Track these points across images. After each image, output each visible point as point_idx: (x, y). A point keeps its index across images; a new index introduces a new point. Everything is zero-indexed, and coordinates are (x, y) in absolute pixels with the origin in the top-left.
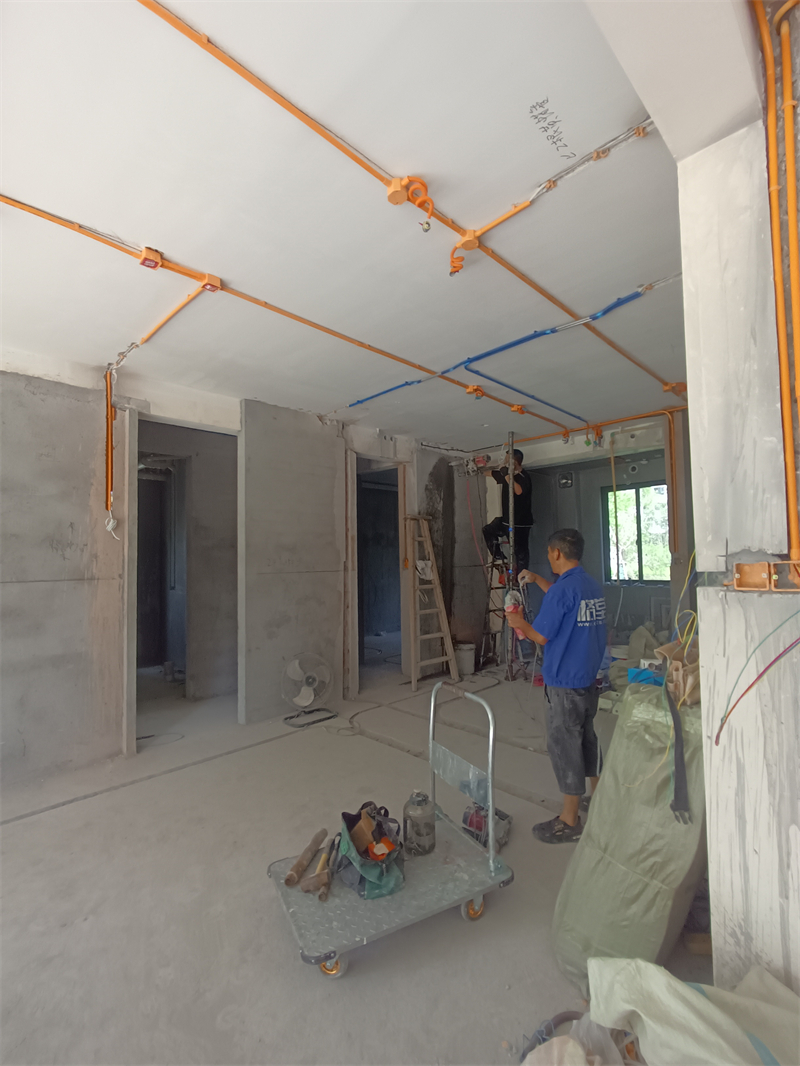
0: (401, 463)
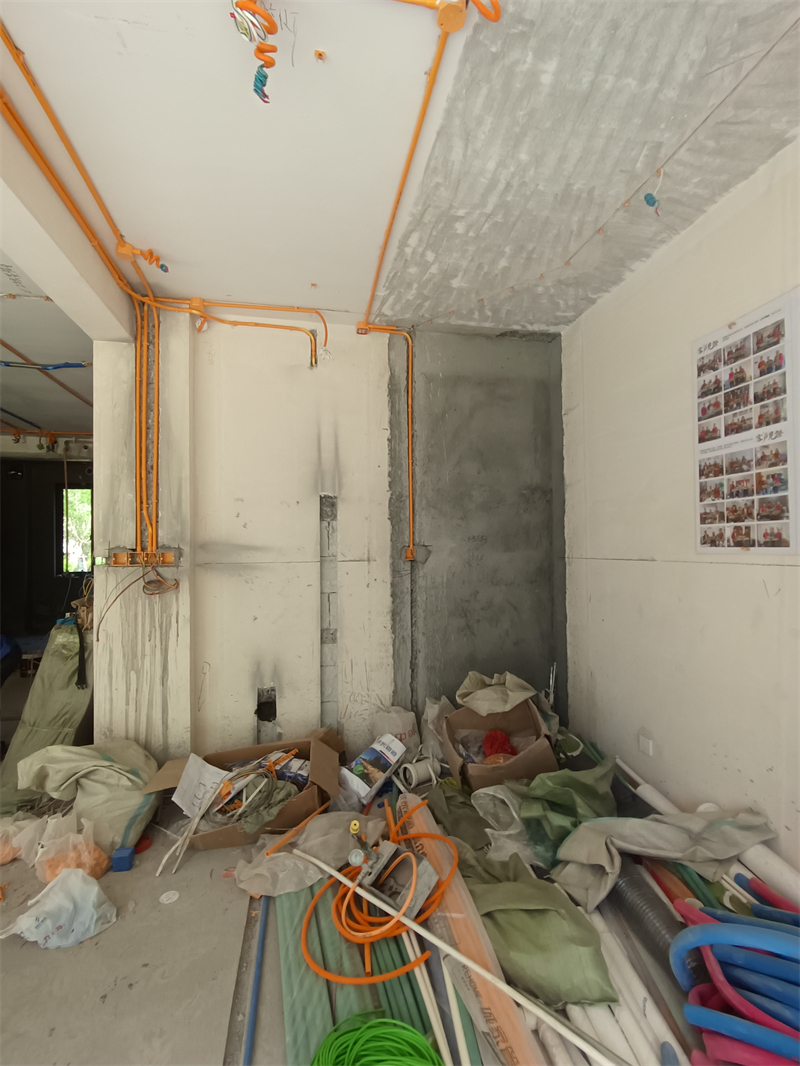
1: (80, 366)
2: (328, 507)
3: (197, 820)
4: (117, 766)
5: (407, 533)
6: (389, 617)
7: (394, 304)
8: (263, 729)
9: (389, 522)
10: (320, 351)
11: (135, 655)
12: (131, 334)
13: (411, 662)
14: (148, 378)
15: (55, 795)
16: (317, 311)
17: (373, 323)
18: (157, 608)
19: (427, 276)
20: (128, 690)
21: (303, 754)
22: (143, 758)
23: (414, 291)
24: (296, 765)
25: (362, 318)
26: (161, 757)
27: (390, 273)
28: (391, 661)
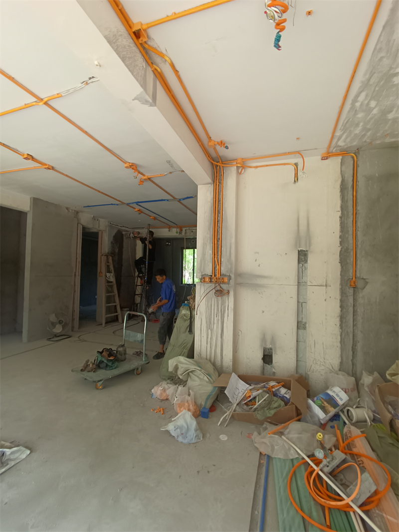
0: (100, 230)
1: (192, 197)
2: (302, 256)
3: (235, 405)
4: (203, 371)
5: (351, 271)
6: (338, 319)
7: (346, 138)
8: (265, 368)
9: (339, 264)
10: (300, 173)
11: (210, 323)
12: (212, 180)
13: (352, 347)
14: (218, 198)
15: (181, 377)
16: (299, 153)
17: (332, 152)
18: (220, 302)
19: (370, 117)
20: (207, 338)
21: (287, 386)
22: (213, 370)
23: (360, 128)
24: (283, 391)
25: (324, 151)
26: (219, 371)
27: (344, 121)
28: (339, 345)
